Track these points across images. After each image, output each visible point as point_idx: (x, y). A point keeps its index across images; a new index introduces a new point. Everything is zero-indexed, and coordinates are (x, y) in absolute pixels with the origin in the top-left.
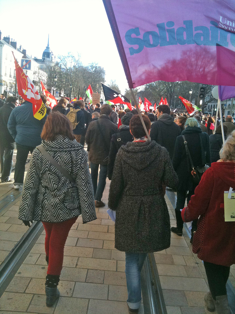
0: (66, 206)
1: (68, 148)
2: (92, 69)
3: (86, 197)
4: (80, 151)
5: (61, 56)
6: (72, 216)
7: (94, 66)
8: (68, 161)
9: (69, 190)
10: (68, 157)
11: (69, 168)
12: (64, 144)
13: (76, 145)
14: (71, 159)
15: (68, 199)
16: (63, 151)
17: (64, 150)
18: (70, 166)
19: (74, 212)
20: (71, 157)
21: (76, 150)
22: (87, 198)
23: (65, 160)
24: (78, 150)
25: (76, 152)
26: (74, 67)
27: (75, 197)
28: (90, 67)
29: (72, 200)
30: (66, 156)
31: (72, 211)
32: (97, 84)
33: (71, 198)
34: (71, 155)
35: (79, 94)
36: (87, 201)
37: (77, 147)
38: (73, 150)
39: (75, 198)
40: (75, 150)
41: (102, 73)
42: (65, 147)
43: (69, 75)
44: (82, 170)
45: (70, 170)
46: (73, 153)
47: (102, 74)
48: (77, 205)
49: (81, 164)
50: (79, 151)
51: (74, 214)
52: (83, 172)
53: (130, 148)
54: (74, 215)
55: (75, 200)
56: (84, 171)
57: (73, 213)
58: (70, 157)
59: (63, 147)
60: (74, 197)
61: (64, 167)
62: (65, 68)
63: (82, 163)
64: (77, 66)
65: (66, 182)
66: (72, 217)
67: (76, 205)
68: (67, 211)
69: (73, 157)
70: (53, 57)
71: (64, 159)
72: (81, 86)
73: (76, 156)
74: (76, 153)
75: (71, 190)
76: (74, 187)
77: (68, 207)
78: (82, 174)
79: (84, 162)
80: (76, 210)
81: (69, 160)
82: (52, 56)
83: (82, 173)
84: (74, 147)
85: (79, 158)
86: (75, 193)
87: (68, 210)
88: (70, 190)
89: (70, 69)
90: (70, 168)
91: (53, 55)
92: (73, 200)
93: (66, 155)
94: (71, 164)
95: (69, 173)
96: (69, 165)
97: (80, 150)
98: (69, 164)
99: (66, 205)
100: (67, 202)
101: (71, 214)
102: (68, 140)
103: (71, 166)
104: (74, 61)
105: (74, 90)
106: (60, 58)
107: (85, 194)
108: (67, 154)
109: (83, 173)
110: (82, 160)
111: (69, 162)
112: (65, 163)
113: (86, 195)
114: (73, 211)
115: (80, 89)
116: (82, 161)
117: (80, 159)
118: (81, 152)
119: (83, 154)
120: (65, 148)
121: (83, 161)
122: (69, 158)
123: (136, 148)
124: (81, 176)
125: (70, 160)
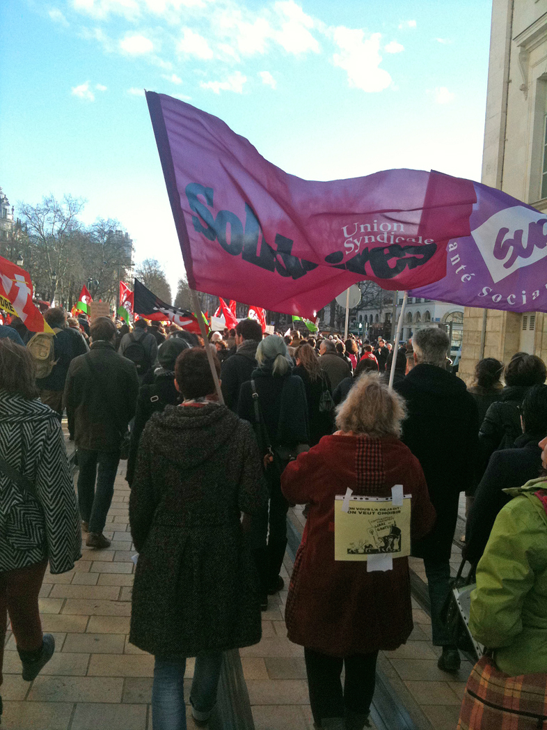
0: (13, 543)
1: (17, 416)
2: (102, 237)
3: (53, 524)
4: (45, 422)
5: (29, 208)
6: (24, 562)
7: (106, 230)
8: (15, 444)
9: (16, 510)
10: (16, 435)
11: (17, 459)
12: (9, 407)
13: (35, 411)
14: (22, 440)
15: (16, 528)
16: (7, 423)
17: (9, 420)
18: (18, 456)
19: (30, 555)
20: (22, 435)
21: (35, 421)
22: (55, 526)
23: (9, 442)
24: (41, 421)
25: (35, 425)
26: (60, 232)
27: (34, 523)
28: (96, 233)
29: (25, 529)
30: (10, 433)
31: (25, 553)
32: (115, 272)
33: (25, 527)
34: (21, 430)
35: (71, 294)
36: (56, 532)
37: (39, 415)
38: (28, 421)
39: (32, 527)
40: (32, 421)
41: (124, 245)
42: (10, 413)
43: (49, 251)
44: (46, 467)
45: (19, 464)
46: (28, 428)
47: (125, 248)
48: (37, 539)
49: (44, 452)
50: (42, 424)
51: (28, 559)
52: (49, 469)
53: (168, 418)
54: (29, 562)
55: (33, 529)
56: (51, 468)
57: (28, 556)
58: (19, 434)
59: (7, 412)
60: (31, 524)
61: (6, 457)
62: (38, 234)
63: (46, 451)
64: (66, 231)
65: (11, 490)
66: (24, 565)
67: (35, 541)
68: (13, 553)
69: (27, 435)
70: (9, 208)
71: (6, 440)
72: (78, 276)
73: (33, 434)
74: (34, 428)
75: (22, 508)
76: (28, 501)
77: (16, 546)
78: (48, 474)
79: (51, 449)
80: (35, 550)
81: (17, 442)
82: (7, 207)
83: (46, 472)
84: (32, 415)
85: (40, 439)
86: (32, 515)
87: (16, 552)
88: (18, 509)
89: (51, 237)
90: (20, 460)
91: (8, 204)
92: (29, 529)
93: (11, 431)
94: (20, 450)
95: (18, 469)
96: (15, 452)
97: (44, 420)
98: (16, 450)
99: (10, 541)
100: (14, 535)
101: (23, 560)
102: (18, 400)
103: (20, 454)
104: (59, 221)
105: (60, 285)
106: (26, 214)
107: (52, 517)
108: (13, 429)
109: (49, 472)
110: (47, 444)
111: (16, 446)
112: (8, 448)
113: (54, 520)
114: (27, 553)
115: (74, 283)
116: (47, 446)
117: (42, 440)
118: (47, 425)
119: (52, 431)
120: (11, 416)
121: (49, 446)
122: (18, 438)
123: (180, 420)
124: (45, 478)
125: (19, 443)
